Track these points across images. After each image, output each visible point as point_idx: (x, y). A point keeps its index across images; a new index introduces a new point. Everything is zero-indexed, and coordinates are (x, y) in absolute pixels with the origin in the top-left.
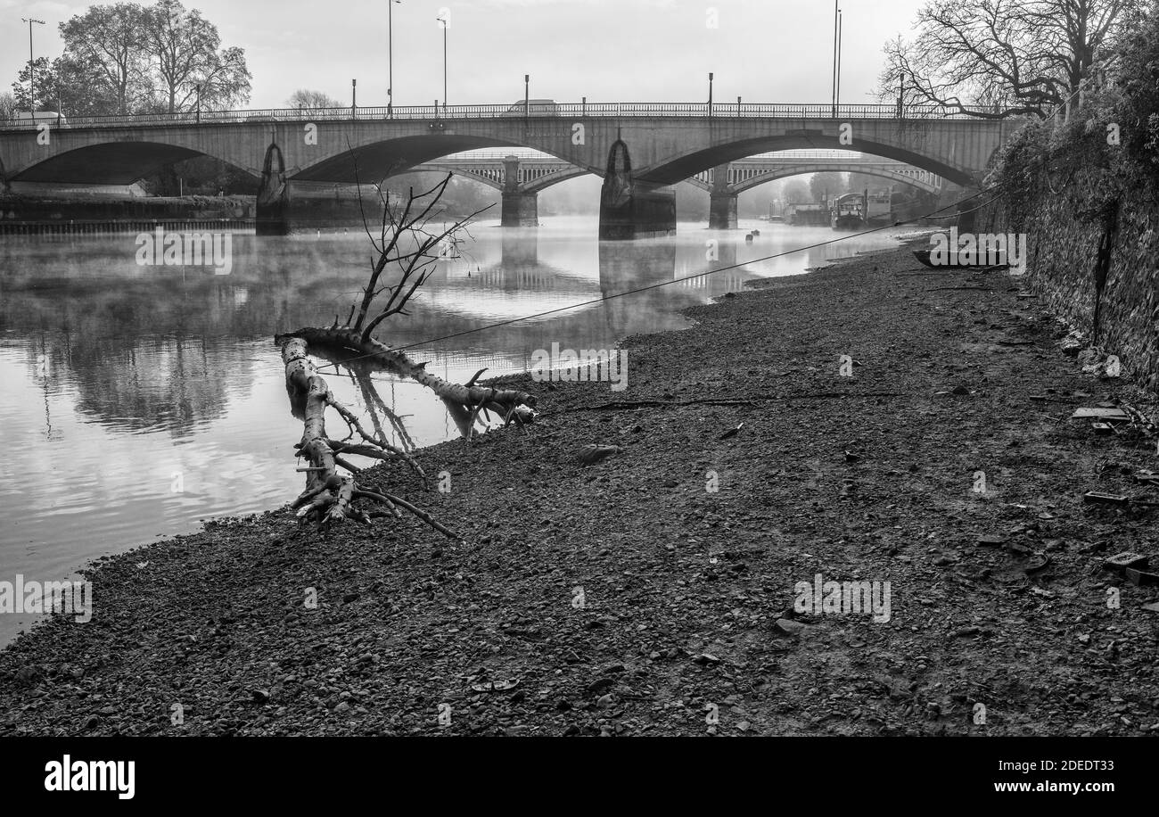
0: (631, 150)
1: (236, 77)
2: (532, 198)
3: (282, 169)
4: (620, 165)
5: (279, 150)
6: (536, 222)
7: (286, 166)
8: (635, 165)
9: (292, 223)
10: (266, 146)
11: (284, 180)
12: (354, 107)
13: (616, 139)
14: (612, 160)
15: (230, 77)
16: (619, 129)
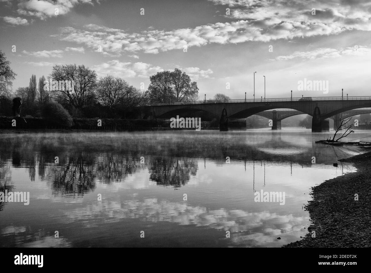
0: (320, 109)
1: (195, 90)
2: (280, 122)
3: (226, 115)
4: (317, 113)
5: (226, 110)
6: (281, 128)
7: (228, 114)
8: (322, 113)
9: (229, 128)
10: (223, 109)
11: (227, 117)
12: (245, 99)
13: (316, 106)
14: (315, 112)
15: (193, 90)
16: (317, 104)
